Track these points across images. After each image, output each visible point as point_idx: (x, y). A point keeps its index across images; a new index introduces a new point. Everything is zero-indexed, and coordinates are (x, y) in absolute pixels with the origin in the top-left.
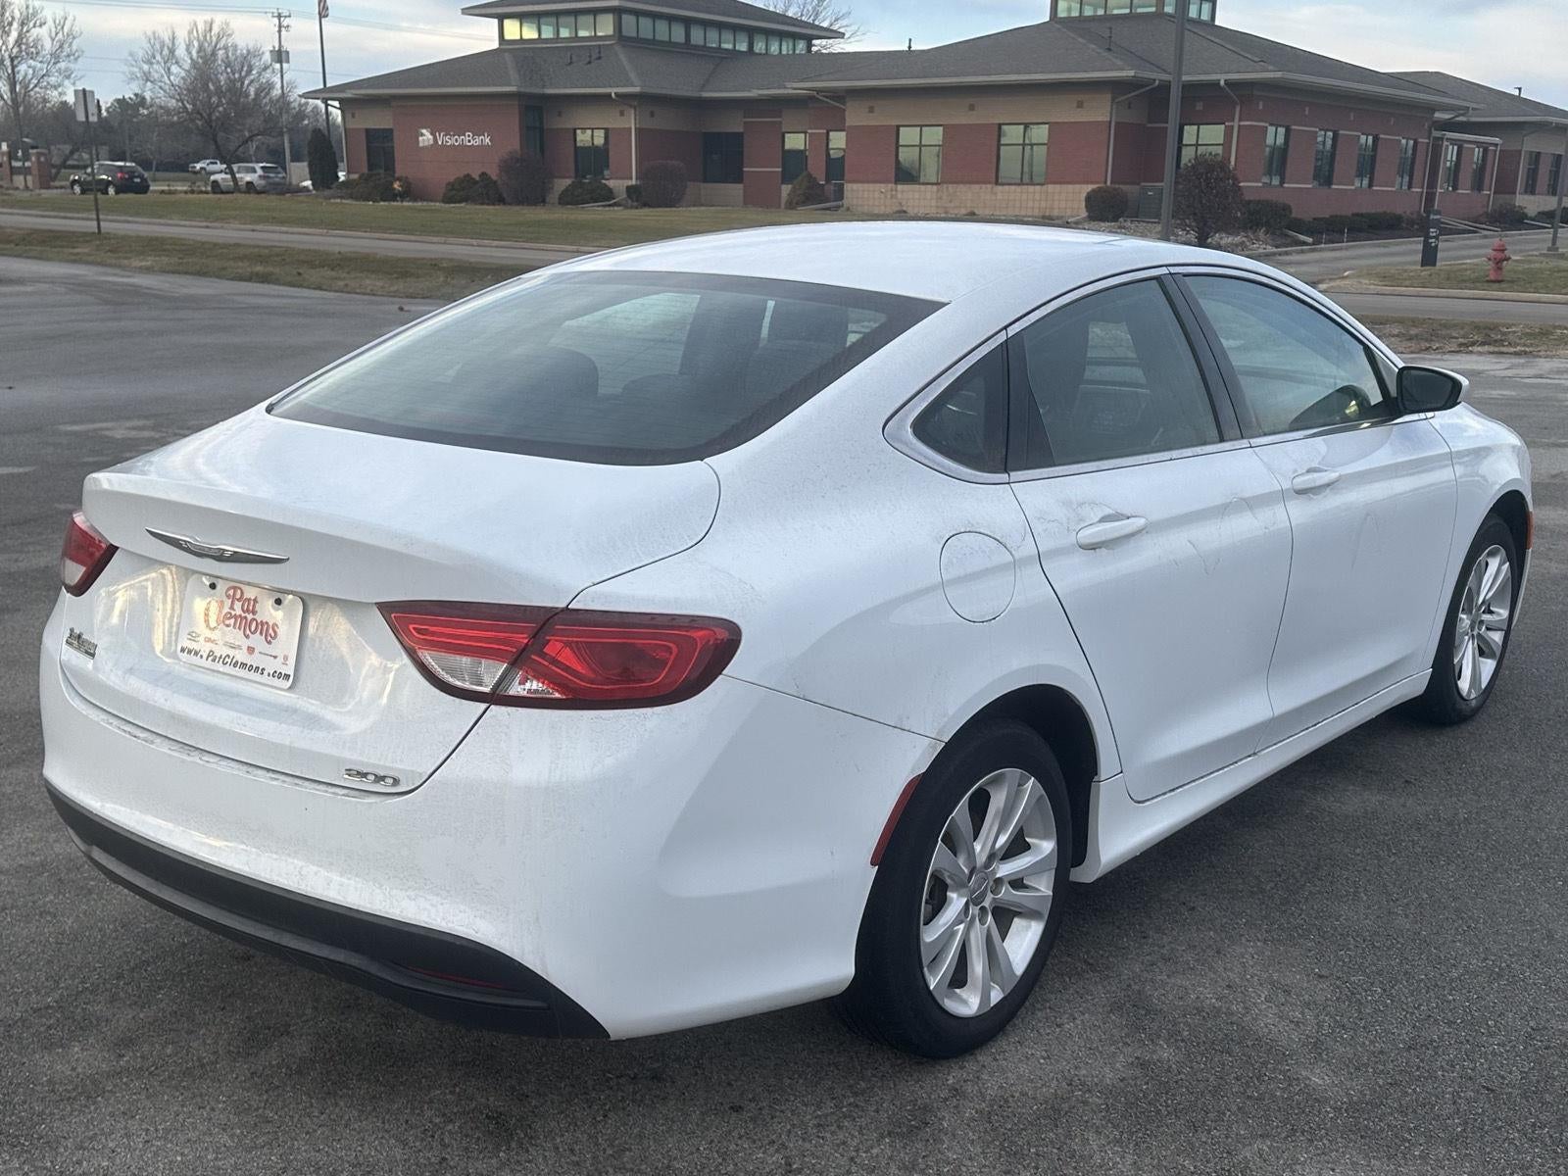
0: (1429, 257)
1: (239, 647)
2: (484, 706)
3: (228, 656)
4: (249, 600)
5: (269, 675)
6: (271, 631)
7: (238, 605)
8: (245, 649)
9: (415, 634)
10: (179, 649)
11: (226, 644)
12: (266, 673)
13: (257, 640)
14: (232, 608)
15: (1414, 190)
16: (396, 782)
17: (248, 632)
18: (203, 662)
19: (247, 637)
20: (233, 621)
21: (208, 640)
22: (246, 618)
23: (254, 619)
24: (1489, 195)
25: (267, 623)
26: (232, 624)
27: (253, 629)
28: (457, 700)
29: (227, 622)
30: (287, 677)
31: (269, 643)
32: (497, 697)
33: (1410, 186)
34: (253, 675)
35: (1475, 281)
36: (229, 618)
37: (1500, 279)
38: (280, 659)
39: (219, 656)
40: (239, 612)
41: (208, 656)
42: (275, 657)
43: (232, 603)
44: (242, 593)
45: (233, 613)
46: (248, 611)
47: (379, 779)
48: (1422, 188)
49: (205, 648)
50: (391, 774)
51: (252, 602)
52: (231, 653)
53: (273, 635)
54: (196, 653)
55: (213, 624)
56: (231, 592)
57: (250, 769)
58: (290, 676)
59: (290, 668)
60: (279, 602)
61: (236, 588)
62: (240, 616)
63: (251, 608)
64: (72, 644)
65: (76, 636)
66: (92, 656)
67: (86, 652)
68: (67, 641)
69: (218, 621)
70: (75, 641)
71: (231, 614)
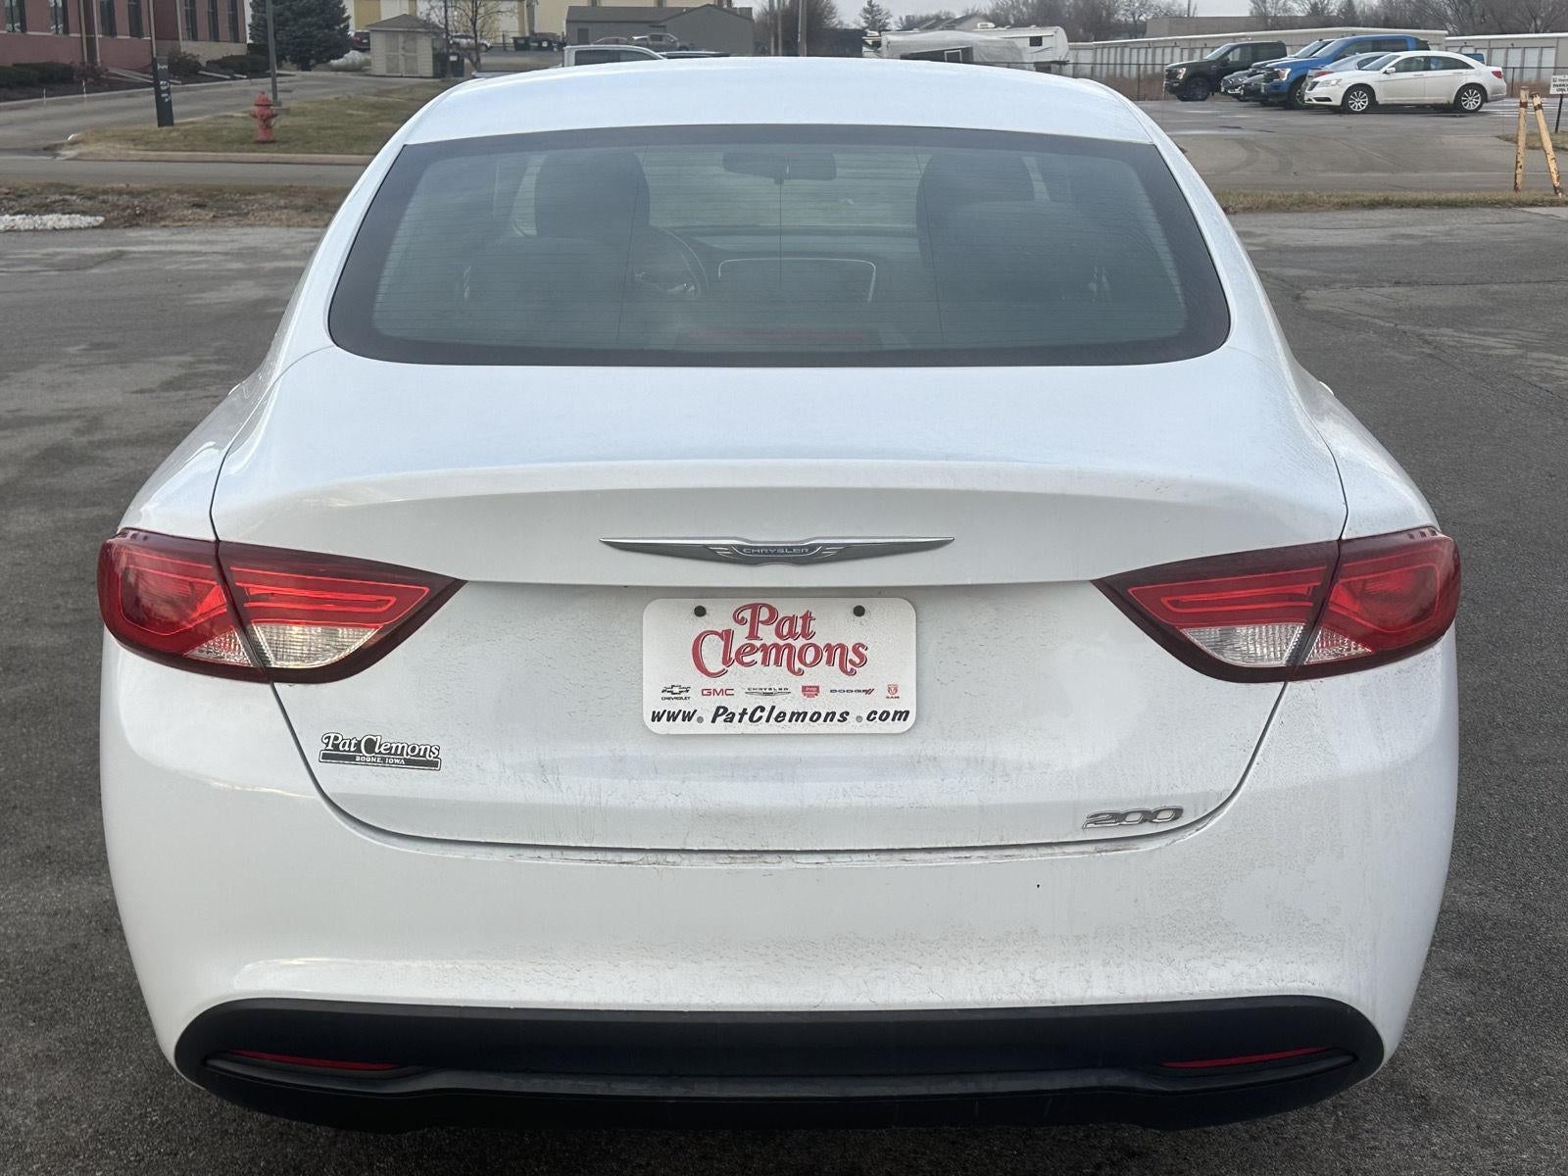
0: (165, 115)
1: (785, 691)
2: (1279, 685)
3: (761, 708)
4: (792, 618)
5: (859, 719)
6: (851, 656)
7: (766, 631)
8: (797, 690)
9: (1174, 609)
10: (646, 715)
12: (851, 718)
13: (824, 675)
14: (753, 636)
15: (72, 35)
16: (1178, 813)
17: (798, 665)
18: (707, 727)
19: (798, 673)
20: (758, 656)
22: (790, 647)
23: (812, 645)
24: (151, 41)
25: (842, 646)
26: (760, 661)
27: (809, 660)
28: (1243, 686)
29: (746, 659)
30: (903, 715)
31: (850, 673)
32: (1296, 671)
33: (66, 31)
34: (824, 726)
35: (242, 141)
36: (750, 653)
37: (271, 139)
38: (881, 692)
39: (737, 711)
40: (769, 638)
41: (716, 715)
43: (753, 629)
44: (771, 608)
45: (758, 643)
46: (792, 635)
47: (1148, 816)
48: (81, 33)
49: (701, 704)
50: (1171, 804)
51: (800, 622)
52: (764, 701)
53: (857, 661)
54: (688, 718)
55: (713, 667)
56: (747, 614)
57: (907, 856)
58: (907, 713)
59: (907, 702)
60: (859, 611)
61: (755, 607)
62: (775, 645)
63: (799, 630)
64: (351, 759)
65: (358, 745)
66: (433, 764)
67: (408, 762)
68: (326, 757)
69: (726, 661)
70: (359, 750)
71: (752, 646)
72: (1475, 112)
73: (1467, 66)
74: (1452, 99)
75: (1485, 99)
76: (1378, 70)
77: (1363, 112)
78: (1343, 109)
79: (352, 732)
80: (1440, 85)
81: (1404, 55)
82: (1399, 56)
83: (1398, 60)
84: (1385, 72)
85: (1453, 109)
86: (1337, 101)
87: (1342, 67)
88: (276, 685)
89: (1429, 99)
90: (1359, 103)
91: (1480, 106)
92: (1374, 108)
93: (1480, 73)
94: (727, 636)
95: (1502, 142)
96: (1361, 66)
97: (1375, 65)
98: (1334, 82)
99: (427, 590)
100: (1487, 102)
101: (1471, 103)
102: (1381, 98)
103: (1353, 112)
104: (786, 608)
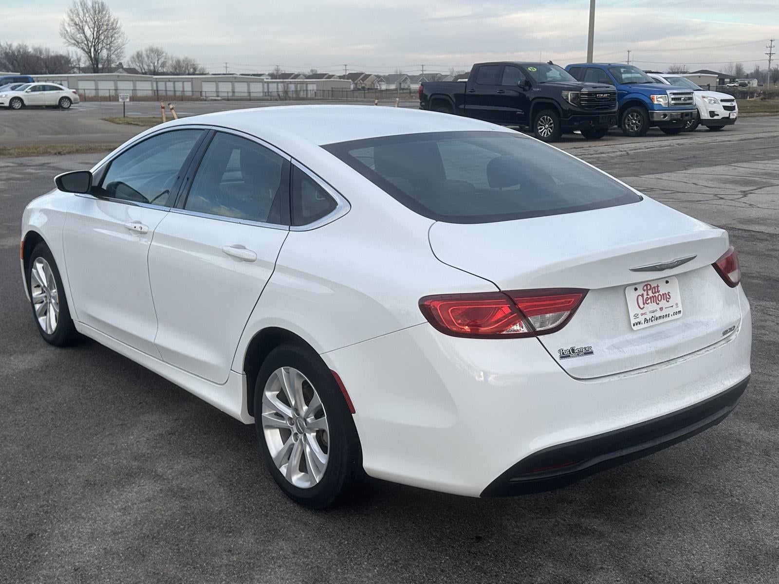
1: (656, 310)
3: (653, 317)
4: (654, 287)
5: (672, 315)
6: (668, 296)
7: (650, 292)
8: (658, 310)
10: (632, 325)
11: (650, 312)
12: (670, 315)
13: (663, 303)
14: (648, 295)
16: (734, 327)
17: (658, 302)
18: (644, 326)
19: (658, 304)
20: (650, 300)
21: (642, 314)
22: (655, 296)
23: (660, 295)
25: (665, 294)
26: (650, 302)
27: (660, 300)
29: (647, 302)
30: (680, 312)
31: (668, 302)
34: (666, 320)
36: (648, 300)
38: (675, 306)
39: (648, 319)
40: (651, 294)
41: (645, 321)
42: (672, 307)
43: (647, 292)
44: (650, 285)
45: (649, 297)
46: (655, 293)
47: (731, 330)
49: (641, 319)
51: (656, 288)
52: (653, 314)
54: (640, 323)
55: (642, 306)
56: (645, 288)
58: (680, 311)
59: (680, 309)
60: (667, 282)
61: (647, 285)
62: (653, 296)
63: (656, 290)
64: (569, 356)
65: (569, 351)
66: (592, 353)
67: (585, 354)
68: (561, 357)
69: (644, 304)
70: (570, 353)
71: (648, 297)
72: (68, 108)
73: (61, 89)
74: (57, 103)
75: (71, 103)
76: (23, 90)
77: (20, 109)
78: (10, 107)
79: (567, 347)
80: (51, 97)
81: (33, 84)
82: (30, 85)
83: (30, 87)
84: (26, 92)
85: (58, 107)
86: (7, 104)
87: (5, 89)
88: (538, 337)
89: (47, 103)
90: (17, 105)
91: (70, 106)
92: (24, 107)
93: (67, 92)
94: (642, 296)
95: (103, 121)
96: (13, 89)
97: (21, 88)
98: (4, 96)
99: (581, 294)
100: (72, 104)
101: (66, 104)
102: (26, 103)
103: (14, 109)
104: (654, 285)
